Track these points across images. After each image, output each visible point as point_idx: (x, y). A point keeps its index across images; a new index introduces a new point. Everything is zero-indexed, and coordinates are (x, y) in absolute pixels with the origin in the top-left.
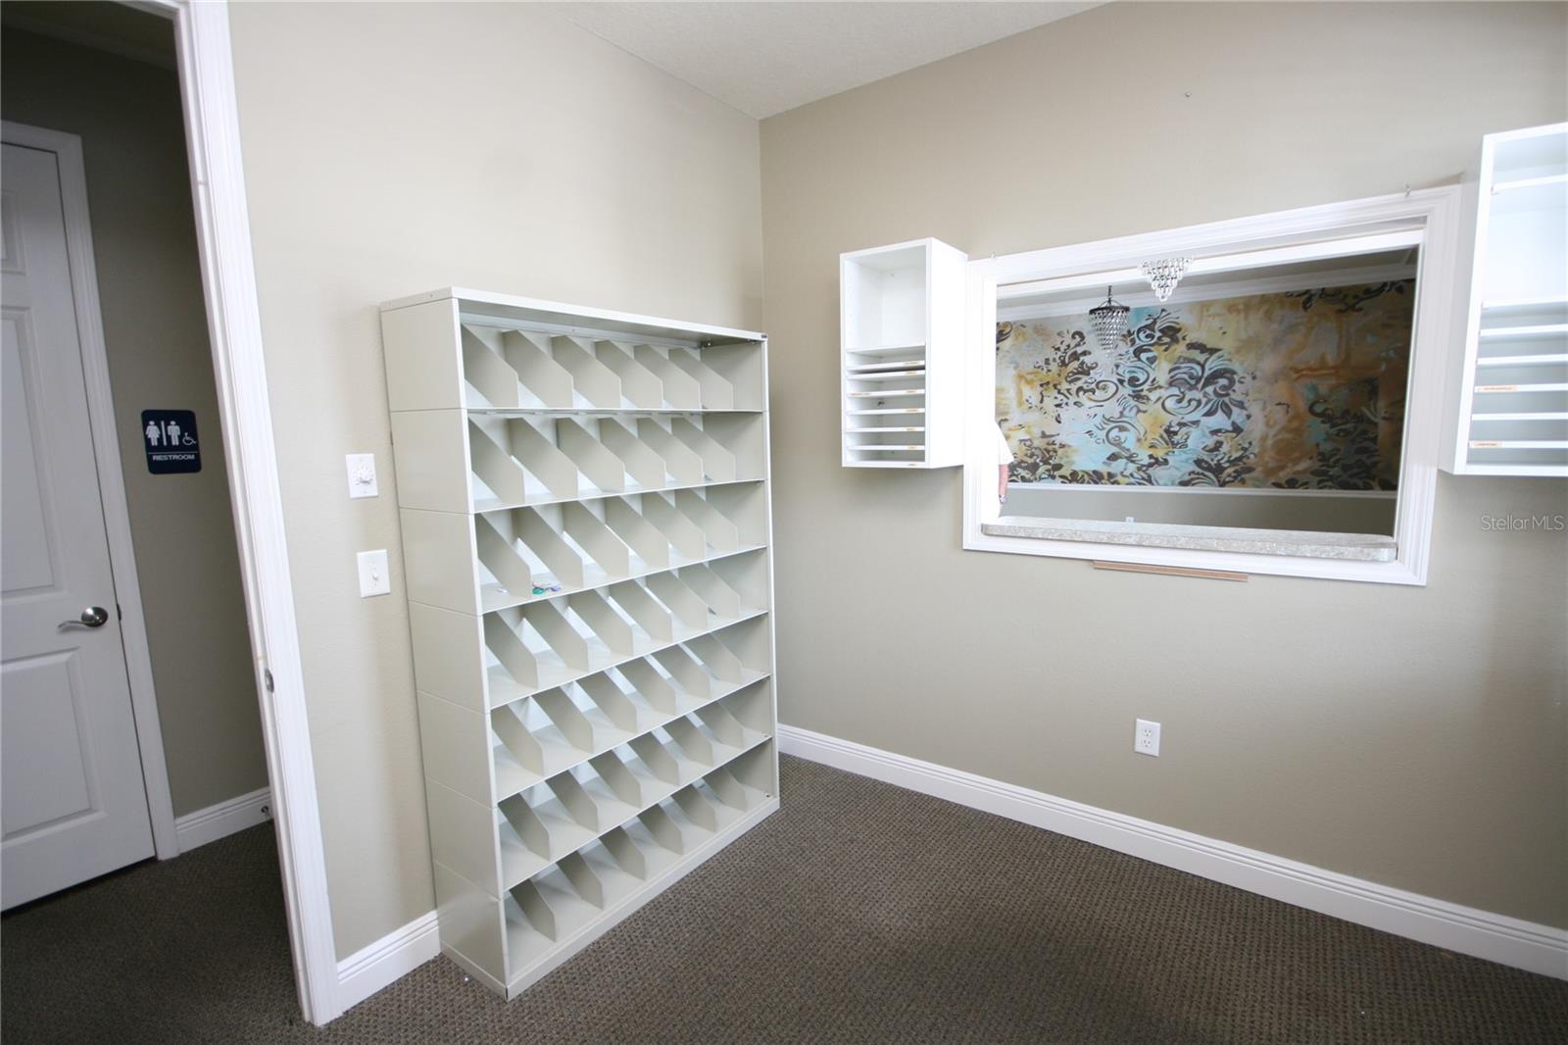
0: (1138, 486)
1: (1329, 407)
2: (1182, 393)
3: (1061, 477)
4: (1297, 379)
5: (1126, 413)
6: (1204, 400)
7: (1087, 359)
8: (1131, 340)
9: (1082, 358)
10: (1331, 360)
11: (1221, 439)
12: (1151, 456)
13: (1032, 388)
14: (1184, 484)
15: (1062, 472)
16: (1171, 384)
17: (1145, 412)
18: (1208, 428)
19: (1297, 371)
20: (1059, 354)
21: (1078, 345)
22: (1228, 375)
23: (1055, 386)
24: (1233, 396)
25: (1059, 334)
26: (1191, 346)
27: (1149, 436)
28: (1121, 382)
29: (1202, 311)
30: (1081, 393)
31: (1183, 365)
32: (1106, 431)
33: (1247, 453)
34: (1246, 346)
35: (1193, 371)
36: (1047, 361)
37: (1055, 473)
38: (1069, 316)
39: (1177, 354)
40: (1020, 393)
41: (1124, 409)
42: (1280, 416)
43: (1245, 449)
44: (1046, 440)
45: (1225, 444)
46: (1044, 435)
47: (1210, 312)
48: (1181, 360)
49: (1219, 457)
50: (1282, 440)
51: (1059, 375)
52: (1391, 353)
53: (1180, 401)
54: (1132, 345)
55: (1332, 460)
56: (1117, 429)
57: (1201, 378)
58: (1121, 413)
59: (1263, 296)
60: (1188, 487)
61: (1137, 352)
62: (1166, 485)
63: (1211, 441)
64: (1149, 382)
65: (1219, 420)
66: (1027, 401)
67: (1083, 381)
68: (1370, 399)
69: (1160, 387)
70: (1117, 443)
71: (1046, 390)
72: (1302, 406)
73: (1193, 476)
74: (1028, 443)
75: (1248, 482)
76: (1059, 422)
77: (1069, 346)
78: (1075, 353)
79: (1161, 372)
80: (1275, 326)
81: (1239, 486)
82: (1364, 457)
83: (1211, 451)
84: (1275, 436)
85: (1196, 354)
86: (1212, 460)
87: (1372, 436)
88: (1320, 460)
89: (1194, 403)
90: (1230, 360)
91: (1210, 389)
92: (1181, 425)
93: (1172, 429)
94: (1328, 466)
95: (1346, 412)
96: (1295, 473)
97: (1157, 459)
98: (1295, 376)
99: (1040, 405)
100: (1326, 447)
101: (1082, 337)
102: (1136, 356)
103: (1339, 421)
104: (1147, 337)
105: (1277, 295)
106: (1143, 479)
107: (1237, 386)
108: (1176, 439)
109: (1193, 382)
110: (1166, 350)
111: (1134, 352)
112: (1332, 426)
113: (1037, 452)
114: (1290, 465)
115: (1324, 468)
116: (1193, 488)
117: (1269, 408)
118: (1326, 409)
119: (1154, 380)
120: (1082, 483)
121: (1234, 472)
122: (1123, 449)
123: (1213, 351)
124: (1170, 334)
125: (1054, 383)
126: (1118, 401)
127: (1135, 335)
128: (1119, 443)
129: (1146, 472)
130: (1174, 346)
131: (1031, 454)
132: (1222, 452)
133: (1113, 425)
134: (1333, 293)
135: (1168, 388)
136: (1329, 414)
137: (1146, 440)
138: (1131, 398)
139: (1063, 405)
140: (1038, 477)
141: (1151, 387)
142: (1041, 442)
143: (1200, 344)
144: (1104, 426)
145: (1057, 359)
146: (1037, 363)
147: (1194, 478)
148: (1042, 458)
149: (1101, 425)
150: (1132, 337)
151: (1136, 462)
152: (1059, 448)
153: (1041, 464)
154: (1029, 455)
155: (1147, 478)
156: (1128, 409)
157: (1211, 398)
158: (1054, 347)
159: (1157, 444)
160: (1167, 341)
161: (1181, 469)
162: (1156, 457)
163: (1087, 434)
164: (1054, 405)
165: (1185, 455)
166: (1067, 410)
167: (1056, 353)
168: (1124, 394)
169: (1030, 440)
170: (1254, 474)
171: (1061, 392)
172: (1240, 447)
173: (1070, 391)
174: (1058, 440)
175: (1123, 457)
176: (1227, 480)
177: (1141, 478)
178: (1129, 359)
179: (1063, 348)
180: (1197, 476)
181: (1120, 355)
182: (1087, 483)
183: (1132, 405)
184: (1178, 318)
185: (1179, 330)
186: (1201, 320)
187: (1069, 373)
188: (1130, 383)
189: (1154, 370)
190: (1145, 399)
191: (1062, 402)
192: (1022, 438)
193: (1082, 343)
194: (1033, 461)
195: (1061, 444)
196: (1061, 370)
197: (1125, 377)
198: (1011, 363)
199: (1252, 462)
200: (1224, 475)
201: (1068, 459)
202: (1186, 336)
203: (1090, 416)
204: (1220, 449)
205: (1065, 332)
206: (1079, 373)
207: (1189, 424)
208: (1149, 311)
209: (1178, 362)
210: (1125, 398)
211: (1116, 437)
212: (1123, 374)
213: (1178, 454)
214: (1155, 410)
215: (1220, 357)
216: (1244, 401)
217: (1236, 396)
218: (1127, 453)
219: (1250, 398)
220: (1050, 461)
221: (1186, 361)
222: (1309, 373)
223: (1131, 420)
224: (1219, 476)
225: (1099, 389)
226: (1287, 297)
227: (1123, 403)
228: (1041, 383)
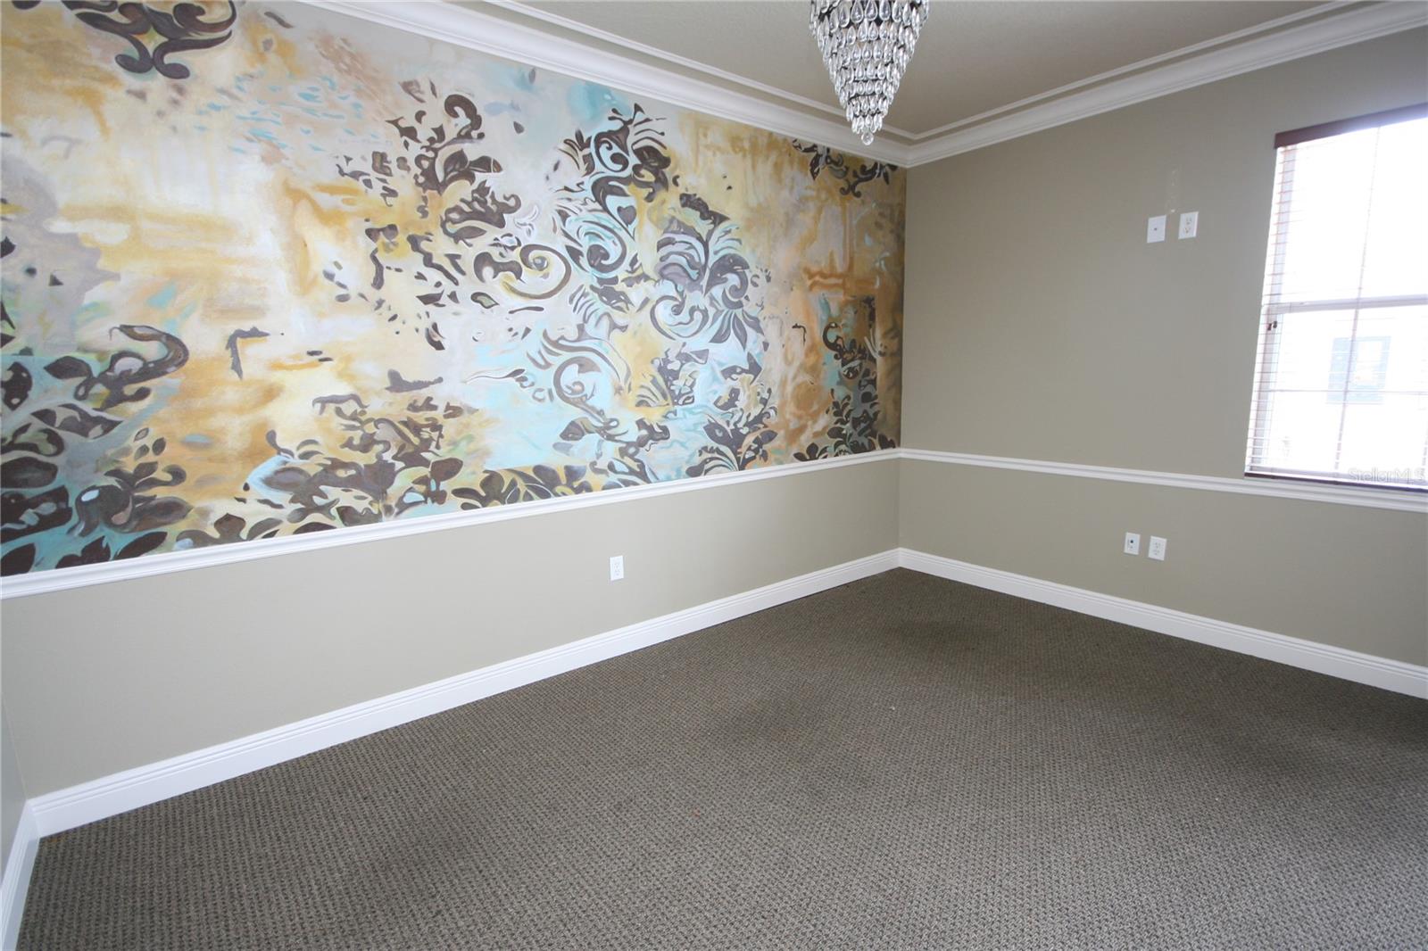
0: (624, 489)
1: (841, 334)
2: (681, 294)
3: (459, 492)
4: (811, 288)
5: (589, 328)
6: (711, 312)
7: (495, 183)
8: (585, 158)
9: (479, 176)
10: (840, 267)
11: (736, 384)
12: (641, 424)
13: (339, 237)
14: (694, 472)
15: (463, 479)
16: (662, 274)
17: (624, 328)
18: (720, 364)
20: (415, 148)
21: (464, 136)
22: (739, 269)
23: (414, 242)
24: (747, 307)
25: (408, 87)
26: (688, 201)
27: (635, 381)
28: (575, 254)
29: (698, 138)
30: (488, 271)
31: (678, 238)
32: (552, 370)
33: (767, 408)
34: (758, 218)
35: (692, 252)
36: (380, 161)
37: (446, 486)
39: (668, 213)
40: (297, 247)
41: (585, 321)
42: (798, 349)
43: (765, 402)
44: (406, 397)
45: (742, 393)
46: (397, 383)
47: (709, 140)
48: (675, 227)
49: (736, 418)
50: (799, 386)
51: (423, 212)
52: (883, 262)
53: (677, 310)
54: (590, 170)
55: (844, 413)
56: (575, 367)
57: (705, 267)
58: (581, 328)
59: (770, 134)
60: (702, 478)
61: (602, 190)
62: (669, 479)
63: (724, 390)
64: (626, 264)
65: (731, 353)
66: (330, 276)
67: (488, 239)
68: (870, 326)
69: (647, 278)
70: (578, 398)
71: (387, 249)
72: (818, 333)
73: (706, 455)
74: (350, 408)
75: (771, 457)
76: (439, 346)
77: (439, 132)
78: (459, 157)
79: (644, 244)
80: (786, 193)
81: (759, 466)
82: (867, 406)
83: (725, 407)
84: (794, 378)
85: (692, 217)
86: (728, 423)
87: (873, 377)
88: (835, 414)
89: (698, 316)
90: (739, 241)
91: (717, 291)
92: (685, 358)
93: (669, 367)
94: (842, 422)
95: (853, 343)
96: (815, 435)
97: (650, 428)
98: (809, 283)
99: (374, 295)
100: (840, 393)
101: (476, 121)
102: (597, 200)
103: (849, 357)
104: (615, 158)
105: (785, 139)
107: (750, 291)
108: (678, 384)
109: (694, 274)
110: (649, 198)
111: (595, 187)
112: (843, 365)
113: (383, 433)
114: (810, 423)
115: (839, 425)
116: (708, 477)
117: (786, 333)
118: (838, 338)
119: (634, 261)
120: (514, 499)
121: (754, 442)
122: (591, 410)
123: (718, 219)
124: (653, 164)
125: (411, 233)
126: (571, 300)
127: (592, 149)
128: (581, 398)
129: (636, 457)
130: (661, 195)
131: (362, 439)
132: (738, 409)
133: (567, 356)
134: (837, 160)
135: (658, 281)
136: (840, 346)
137: (630, 389)
138: (597, 295)
139: (444, 300)
140: (393, 504)
141: (630, 275)
142: (391, 404)
143: (699, 199)
144: (548, 360)
145: (411, 163)
146: (348, 159)
147: (706, 460)
148: (401, 448)
149: (543, 357)
150: (586, 151)
151: (617, 438)
152: (446, 416)
153: (399, 465)
154: (356, 442)
155: (638, 470)
156: (593, 320)
157: (720, 309)
158: (395, 123)
159: (649, 398)
160: (650, 180)
161: (687, 445)
162: (648, 424)
163: (512, 380)
164: (418, 297)
165: (691, 416)
166: (456, 314)
167: (406, 145)
168: (582, 286)
169: (355, 398)
170: (777, 442)
171: (435, 261)
172: (759, 398)
173: (458, 261)
174: (440, 396)
175: (593, 429)
176: (747, 456)
177: (627, 470)
178: (585, 203)
179: (425, 133)
180: (710, 455)
181: (566, 189)
182: (525, 500)
183: (600, 313)
184: (663, 134)
185: (666, 162)
186: (697, 152)
187: (449, 211)
188: (592, 262)
189: (633, 238)
190: (622, 300)
191: (438, 291)
192: (327, 394)
193: (474, 134)
194: (374, 460)
195: (448, 407)
196: (425, 199)
197: (581, 246)
198: (249, 140)
199: (773, 422)
200: (743, 449)
201: (472, 446)
202: (678, 177)
203: (516, 334)
204: (736, 403)
205: (426, 87)
206: (475, 215)
207: (694, 356)
208: (613, 99)
209: (670, 230)
210: (584, 295)
211: (575, 383)
212: (575, 237)
213: (682, 416)
214: (640, 325)
215: (727, 232)
216: (760, 318)
217: (750, 308)
218: (599, 421)
219: (765, 313)
220: (424, 454)
221: (682, 230)
222: (821, 280)
223: (600, 345)
224: (739, 451)
225: (530, 267)
226: (796, 147)
227: (583, 304)
228: (369, 225)
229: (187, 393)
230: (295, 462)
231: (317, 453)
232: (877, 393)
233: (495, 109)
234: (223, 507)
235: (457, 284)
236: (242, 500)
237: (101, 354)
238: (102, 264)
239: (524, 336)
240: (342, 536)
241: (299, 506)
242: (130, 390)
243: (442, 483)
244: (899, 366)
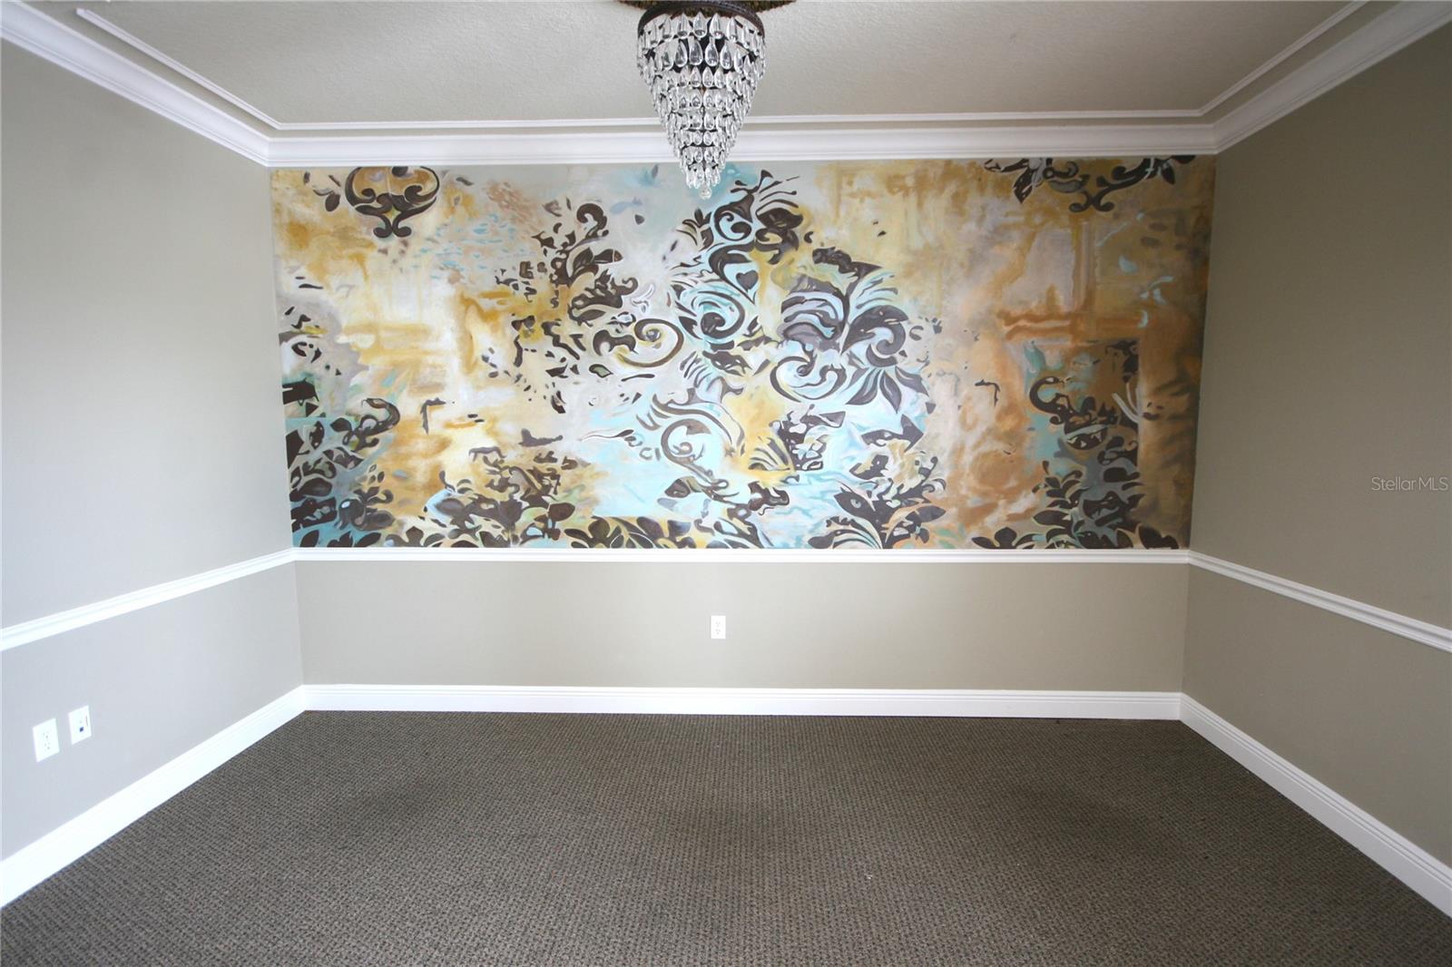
0: (731, 550)
1: (1063, 391)
2: (810, 354)
3: (571, 532)
4: (1010, 336)
5: (701, 392)
6: (850, 371)
7: (615, 270)
8: (703, 234)
9: (602, 267)
10: (1064, 302)
11: (884, 451)
12: (754, 487)
13: (494, 329)
14: (819, 543)
15: (575, 521)
16: (787, 335)
17: (738, 392)
18: (860, 428)
19: (1009, 319)
20: (552, 254)
21: (592, 236)
22: (892, 321)
23: (546, 328)
24: (902, 364)
25: (549, 206)
26: (822, 256)
27: (750, 444)
28: (688, 324)
29: (839, 187)
30: (605, 346)
31: (808, 296)
32: (660, 432)
33: (930, 480)
34: (922, 262)
35: (827, 309)
36: (525, 269)
37: (559, 525)
38: (569, 167)
39: (796, 271)
40: (467, 340)
41: (696, 385)
42: (984, 409)
43: (926, 473)
44: (534, 450)
45: (891, 461)
46: (527, 440)
47: (855, 187)
48: (805, 284)
49: (882, 488)
50: (985, 455)
51: (555, 303)
52: (1157, 292)
53: (805, 371)
54: (708, 244)
55: (1069, 494)
56: (684, 429)
57: (842, 324)
58: (691, 392)
59: (948, 162)
60: (830, 550)
61: (719, 261)
62: (786, 546)
63: (865, 456)
64: (744, 328)
65: (878, 413)
66: (485, 359)
67: (606, 318)
68: (1126, 379)
69: (767, 340)
70: (686, 458)
71: (526, 335)
72: (1021, 390)
73: (835, 527)
74: (493, 457)
75: (934, 538)
76: (561, 410)
77: (572, 237)
78: (587, 254)
79: (766, 308)
80: (971, 226)
81: (915, 547)
82: (1116, 487)
83: (866, 475)
84: (977, 445)
85: (830, 273)
86: (869, 494)
87: (1129, 449)
88: (1050, 494)
89: (832, 376)
90: (895, 290)
91: (859, 349)
92: (811, 421)
93: (792, 430)
94: (1064, 505)
95: (1089, 403)
96: (1012, 518)
97: (765, 492)
98: (1006, 329)
99: (515, 371)
100: (1060, 468)
101: (601, 220)
102: (715, 270)
103: (1080, 420)
104: (735, 229)
105: (972, 163)
106: (741, 534)
107: (908, 345)
108: (801, 449)
109: (828, 332)
110: (774, 261)
111: (712, 260)
112: (1067, 431)
113: (515, 478)
114: (1002, 502)
115: (1057, 508)
116: (836, 550)
117: (965, 392)
118: (1058, 396)
119: (754, 323)
120: (618, 545)
121: (908, 518)
122: (698, 470)
123: (863, 269)
124: (780, 226)
125: (544, 321)
126: (682, 367)
127: (712, 224)
128: (688, 458)
129: (746, 520)
130: (790, 254)
131: (500, 481)
132: (886, 478)
133: (675, 418)
134: (1066, 171)
135: (781, 343)
136: (1062, 406)
137: (742, 451)
138: (709, 360)
139: (567, 372)
140: (519, 535)
141: (748, 339)
142: (522, 456)
143: (839, 252)
144: (656, 422)
145: (548, 265)
146: (503, 271)
147: (836, 531)
148: (527, 491)
149: (651, 419)
150: (705, 227)
151: (725, 499)
152: (563, 468)
153: (525, 504)
154: (496, 484)
155: (749, 533)
156: (704, 384)
157: (862, 367)
158: (538, 237)
159: (765, 461)
160: (775, 242)
161: (811, 513)
162: (763, 488)
163: (621, 439)
164: (547, 371)
165: (818, 483)
166: (576, 383)
167: (545, 252)
168: (695, 352)
169: (497, 450)
170: (943, 522)
171: (561, 341)
172: (917, 468)
173: (580, 340)
174: (560, 450)
175: (699, 488)
176: (896, 534)
177: (736, 532)
178: (702, 275)
179: (559, 240)
180: (842, 527)
181: (683, 265)
182: (627, 546)
183: (712, 377)
184: (794, 193)
185: (797, 220)
186: (838, 202)
187: (576, 299)
188: (706, 329)
189: (753, 302)
190: (737, 364)
191: (563, 365)
192: (479, 446)
193: (600, 233)
194: (507, 499)
195: (566, 460)
196: (557, 292)
197: (695, 315)
198: (442, 269)
199: (939, 497)
200: (892, 524)
201: (584, 494)
202: (811, 233)
203: (627, 399)
204: (882, 472)
205: (563, 204)
206: (597, 300)
207: (825, 419)
208: (737, 172)
209: (799, 289)
210: (696, 361)
211: (682, 444)
212: (690, 308)
213: (806, 482)
214: (757, 388)
215: (875, 283)
216: (922, 375)
217: (908, 365)
218: (707, 481)
219: (931, 369)
220: (544, 497)
221: (814, 287)
222: (1029, 324)
223: (711, 408)
224: (883, 526)
225: (642, 339)
226: (990, 169)
227: (693, 372)
228: (514, 318)
229: (397, 443)
230: (456, 495)
231: (469, 489)
232: (1138, 469)
233: (618, 209)
234: (412, 522)
235: (578, 358)
236: (422, 518)
237: (357, 416)
238: (361, 361)
239: (635, 400)
240: (482, 554)
241: (456, 527)
242: (369, 439)
243: (557, 523)
244: (1192, 433)
